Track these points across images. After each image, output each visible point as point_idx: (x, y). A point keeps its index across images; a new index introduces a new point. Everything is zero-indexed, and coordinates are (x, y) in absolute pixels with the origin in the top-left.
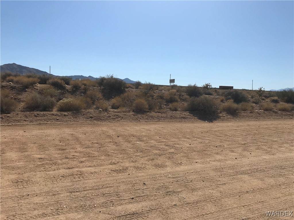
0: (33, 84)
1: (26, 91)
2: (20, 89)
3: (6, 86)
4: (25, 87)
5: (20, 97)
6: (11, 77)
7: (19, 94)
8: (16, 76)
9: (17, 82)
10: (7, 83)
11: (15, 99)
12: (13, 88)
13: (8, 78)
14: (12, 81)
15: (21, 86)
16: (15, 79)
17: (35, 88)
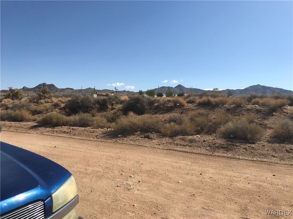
0: (281, 106)
1: (273, 115)
2: (267, 112)
3: (252, 109)
4: (271, 111)
5: (266, 122)
6: (257, 99)
7: (264, 119)
8: (261, 97)
9: (263, 105)
10: (253, 106)
11: (261, 124)
12: (258, 111)
13: (253, 100)
14: (257, 103)
15: (267, 109)
16: (261, 101)
17: (285, 111)
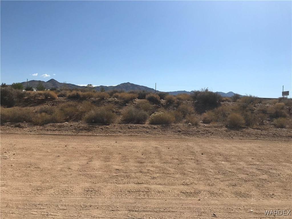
0: (132, 99)
1: (126, 106)
2: (122, 103)
3: (112, 101)
4: (126, 102)
5: (120, 110)
6: (117, 94)
7: (120, 108)
8: (120, 92)
9: (121, 98)
10: (113, 99)
11: (117, 112)
12: (116, 103)
13: (114, 95)
14: (117, 97)
15: (123, 101)
16: (119, 95)
17: (134, 102)
